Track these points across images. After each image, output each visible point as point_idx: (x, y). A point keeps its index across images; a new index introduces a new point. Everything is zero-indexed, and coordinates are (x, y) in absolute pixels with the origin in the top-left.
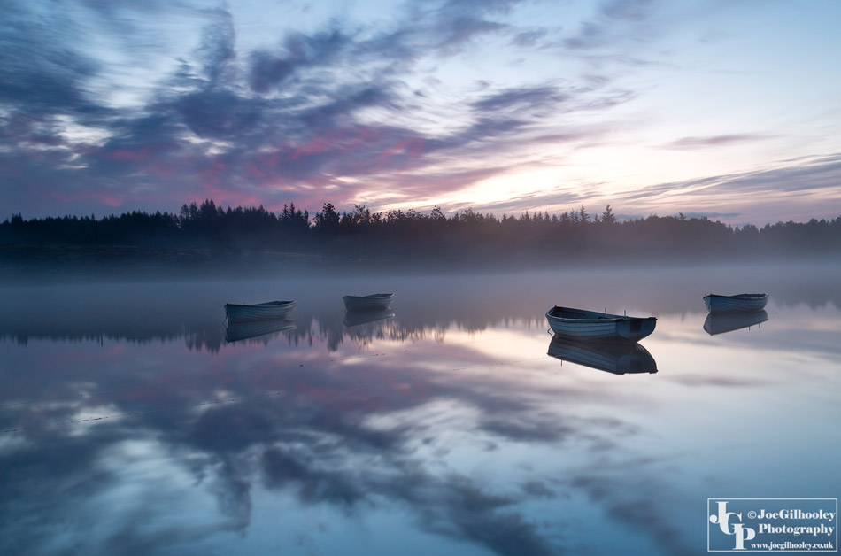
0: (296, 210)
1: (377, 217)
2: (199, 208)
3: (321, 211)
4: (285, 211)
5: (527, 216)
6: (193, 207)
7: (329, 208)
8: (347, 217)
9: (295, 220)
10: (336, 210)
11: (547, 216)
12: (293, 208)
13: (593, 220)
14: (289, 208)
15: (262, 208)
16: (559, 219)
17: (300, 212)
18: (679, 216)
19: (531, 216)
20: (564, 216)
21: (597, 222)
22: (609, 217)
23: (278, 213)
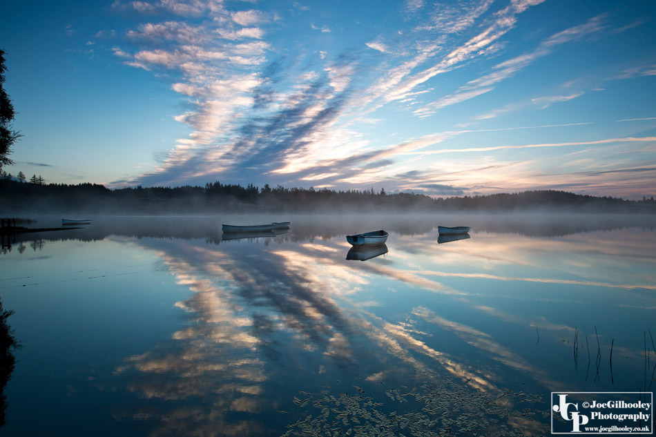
0: (253, 186)
1: (287, 190)
2: (213, 184)
3: (263, 187)
4: (249, 187)
6: (211, 184)
7: (267, 186)
8: (274, 190)
9: (252, 190)
10: (270, 187)
13: (376, 194)
14: (250, 185)
15: (239, 185)
16: (362, 192)
17: (255, 187)
19: (351, 192)
20: (365, 192)
21: (378, 194)
22: (383, 193)
23: (246, 187)
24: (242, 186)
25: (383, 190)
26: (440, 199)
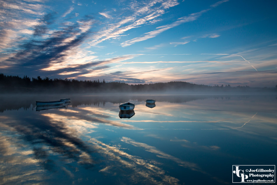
0: (27, 77)
4: (24, 77)
5: (86, 81)
7: (39, 77)
9: (27, 80)
11: (90, 81)
12: (26, 76)
14: (25, 76)
15: (18, 76)
16: (93, 81)
17: (28, 78)
18: (119, 82)
19: (87, 81)
20: (94, 81)
21: (101, 83)
22: (104, 82)
23: (22, 78)
24: (20, 77)
25: (104, 80)
26: (132, 85)
